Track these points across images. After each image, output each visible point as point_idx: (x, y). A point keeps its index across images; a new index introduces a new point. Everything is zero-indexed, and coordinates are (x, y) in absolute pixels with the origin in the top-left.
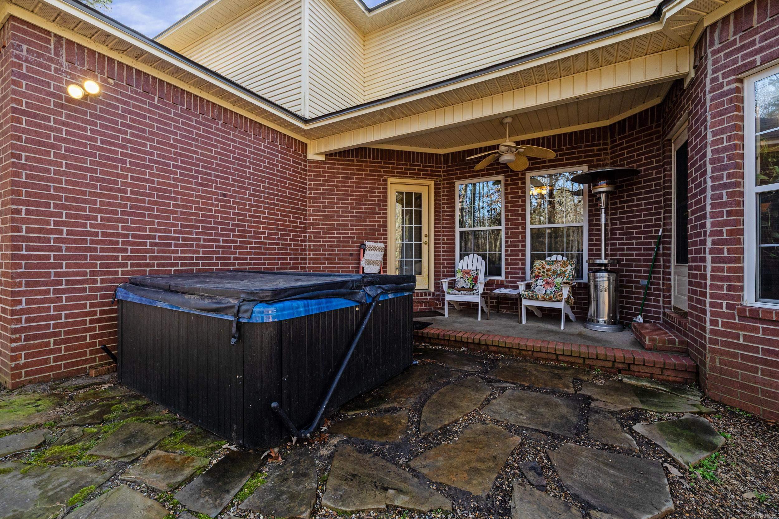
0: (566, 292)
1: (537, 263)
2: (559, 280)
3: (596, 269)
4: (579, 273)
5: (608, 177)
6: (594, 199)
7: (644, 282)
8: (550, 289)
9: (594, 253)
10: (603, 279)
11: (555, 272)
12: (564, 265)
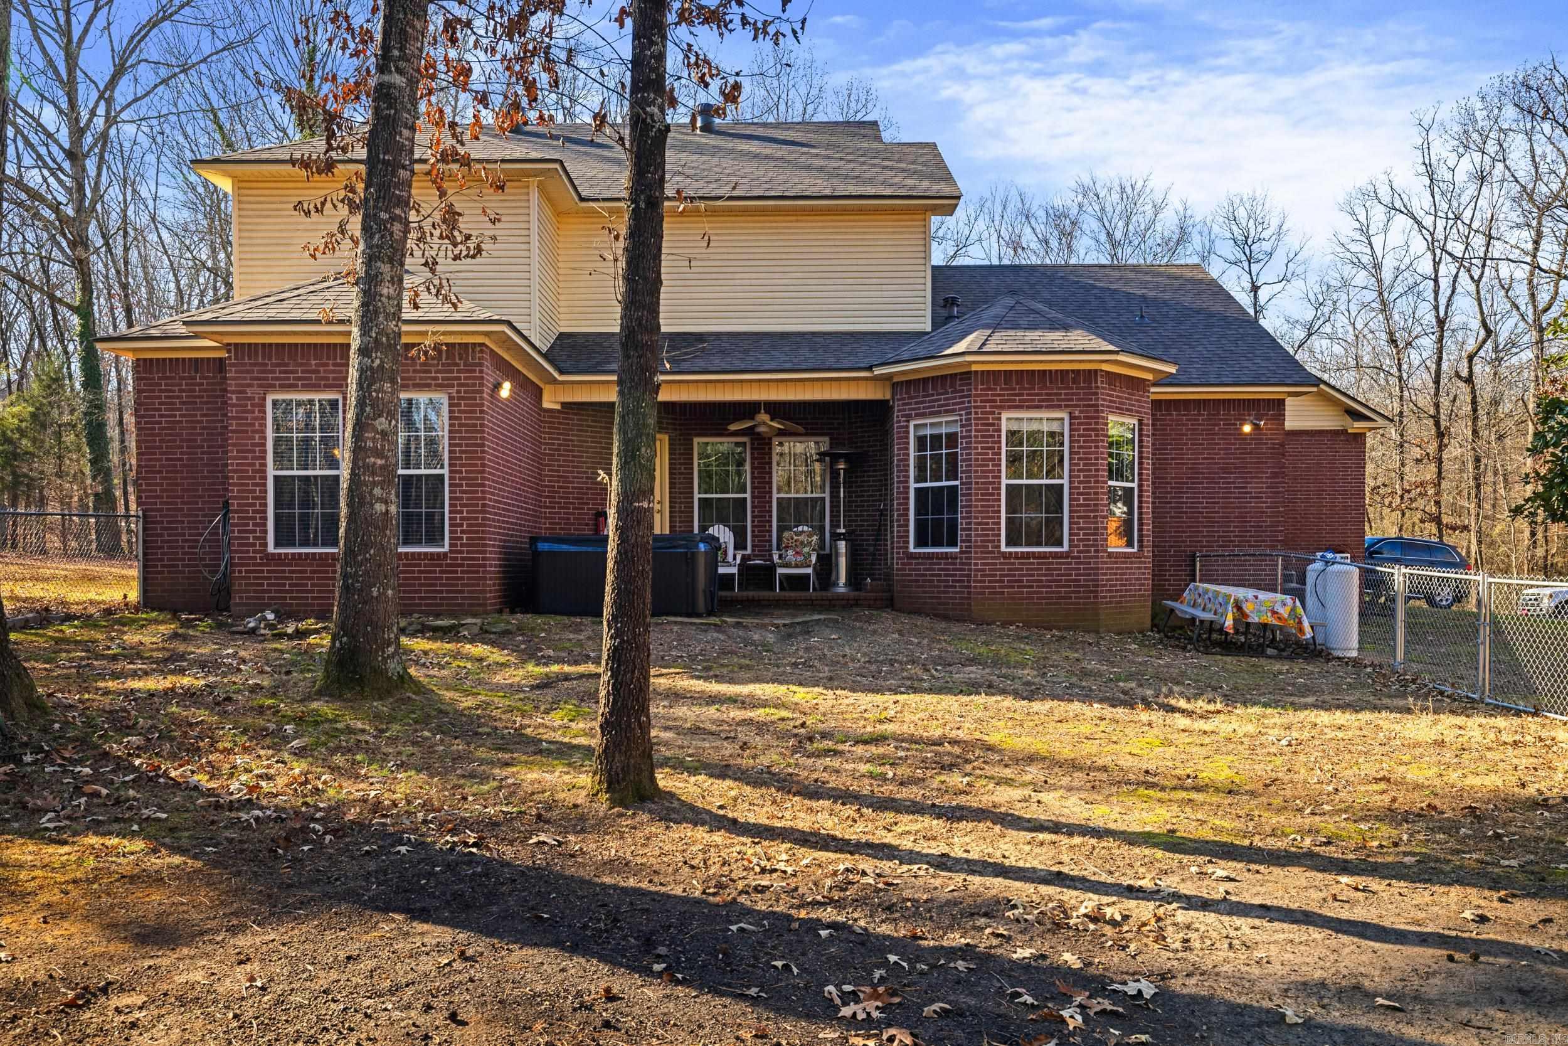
0: (814, 558)
1: (786, 534)
2: (806, 550)
3: (836, 537)
4: (822, 539)
5: (848, 458)
6: (835, 474)
7: (871, 549)
8: (800, 558)
9: (835, 524)
10: (842, 545)
11: (802, 543)
12: (810, 535)
